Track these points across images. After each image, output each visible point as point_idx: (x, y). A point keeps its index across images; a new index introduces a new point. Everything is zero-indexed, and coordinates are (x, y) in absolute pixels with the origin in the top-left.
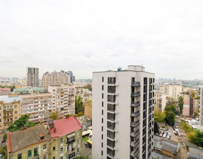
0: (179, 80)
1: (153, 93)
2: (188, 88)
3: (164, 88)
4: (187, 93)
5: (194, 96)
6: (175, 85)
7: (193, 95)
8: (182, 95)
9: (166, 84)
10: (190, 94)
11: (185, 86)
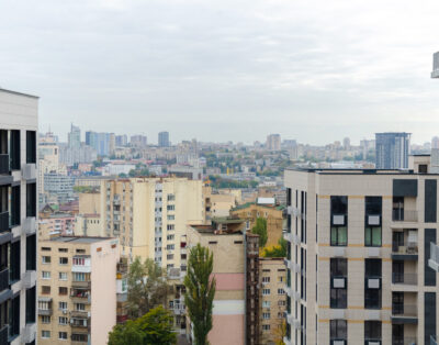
0: (192, 147)
1: (32, 240)
2: (237, 193)
3: (101, 202)
4: (231, 227)
5: (263, 242)
6: (167, 174)
7: (260, 234)
8: (205, 240)
9: (115, 169)
10: (247, 228)
11: (217, 184)
